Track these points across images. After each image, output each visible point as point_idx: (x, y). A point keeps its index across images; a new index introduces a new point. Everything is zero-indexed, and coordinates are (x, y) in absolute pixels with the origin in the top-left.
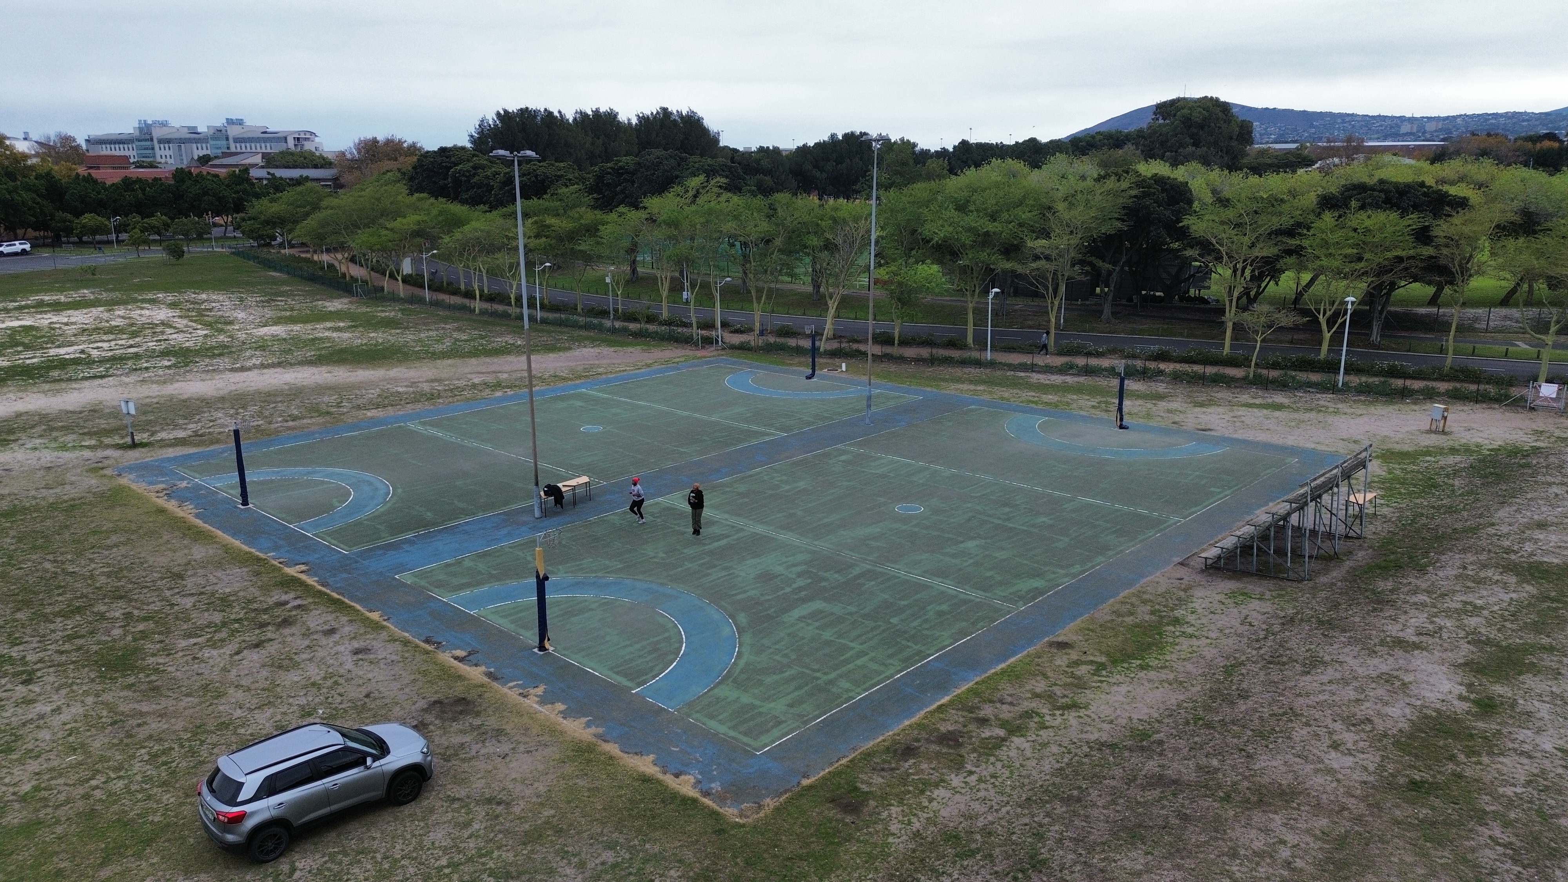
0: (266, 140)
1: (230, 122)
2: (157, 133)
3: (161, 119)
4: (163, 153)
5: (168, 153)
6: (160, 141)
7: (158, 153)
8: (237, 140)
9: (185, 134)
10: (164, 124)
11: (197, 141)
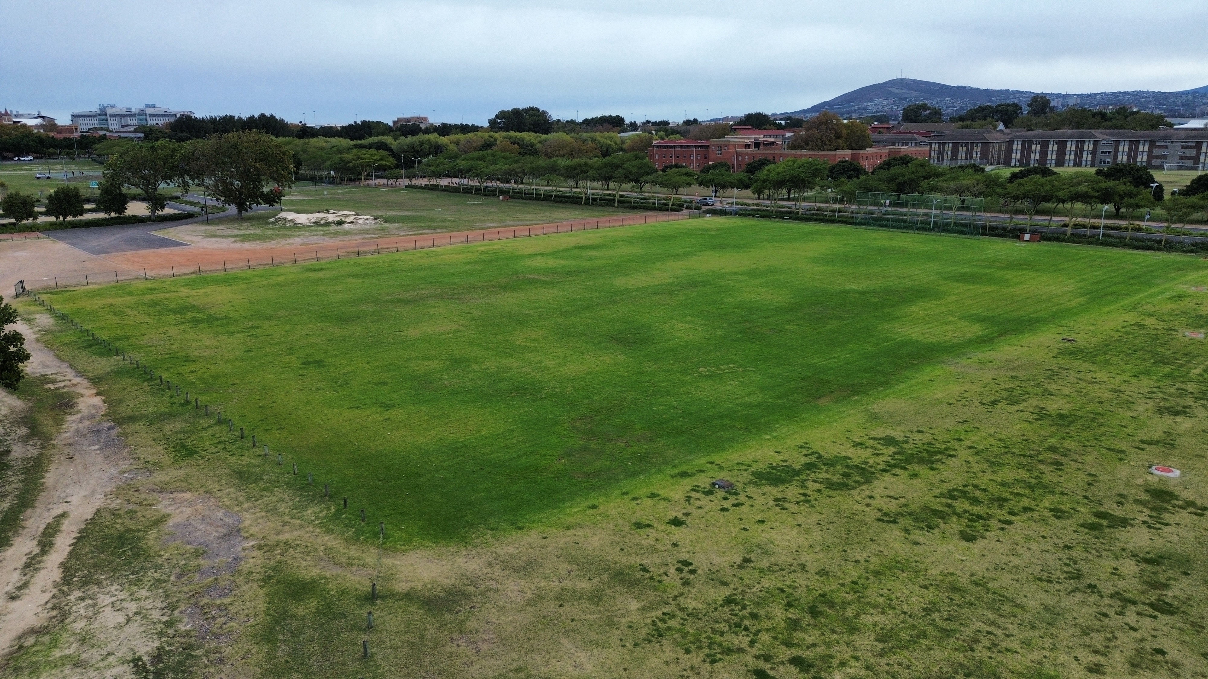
0: (165, 116)
1: (147, 106)
2: (109, 111)
3: (112, 103)
4: (112, 122)
5: (115, 122)
6: (111, 116)
7: (110, 123)
8: (151, 116)
9: (124, 112)
10: (114, 107)
11: (130, 116)
